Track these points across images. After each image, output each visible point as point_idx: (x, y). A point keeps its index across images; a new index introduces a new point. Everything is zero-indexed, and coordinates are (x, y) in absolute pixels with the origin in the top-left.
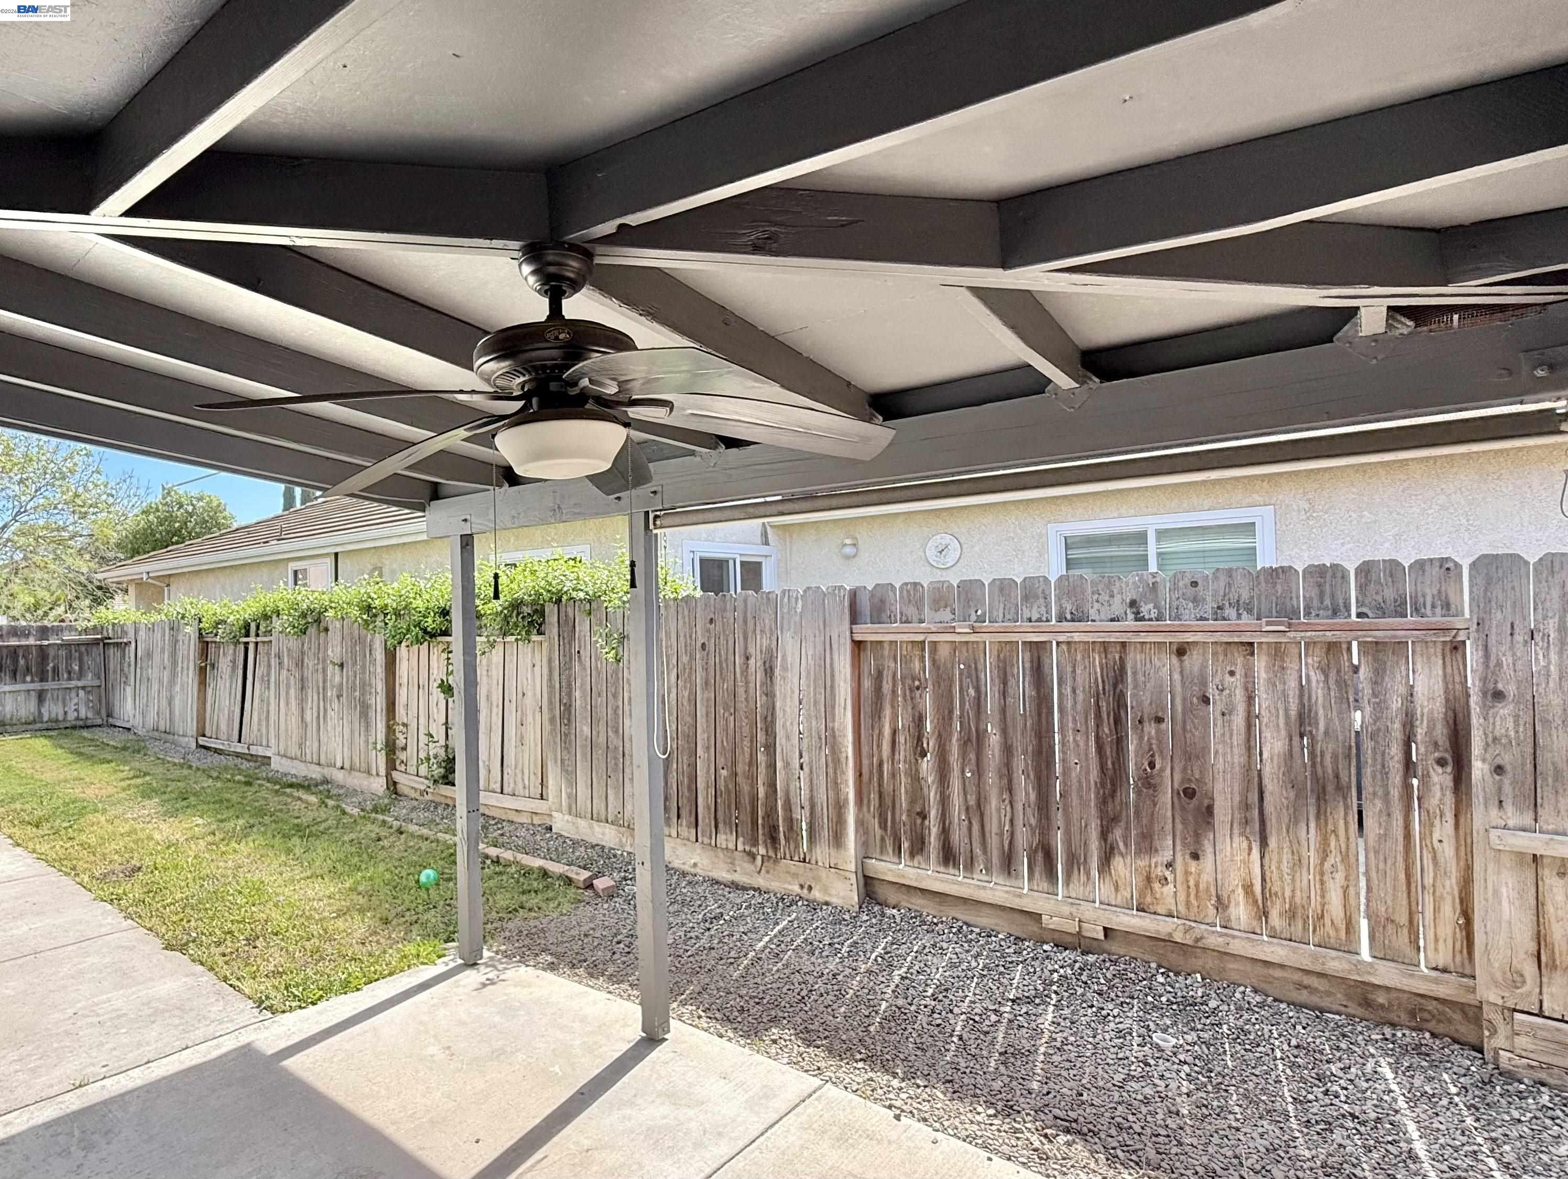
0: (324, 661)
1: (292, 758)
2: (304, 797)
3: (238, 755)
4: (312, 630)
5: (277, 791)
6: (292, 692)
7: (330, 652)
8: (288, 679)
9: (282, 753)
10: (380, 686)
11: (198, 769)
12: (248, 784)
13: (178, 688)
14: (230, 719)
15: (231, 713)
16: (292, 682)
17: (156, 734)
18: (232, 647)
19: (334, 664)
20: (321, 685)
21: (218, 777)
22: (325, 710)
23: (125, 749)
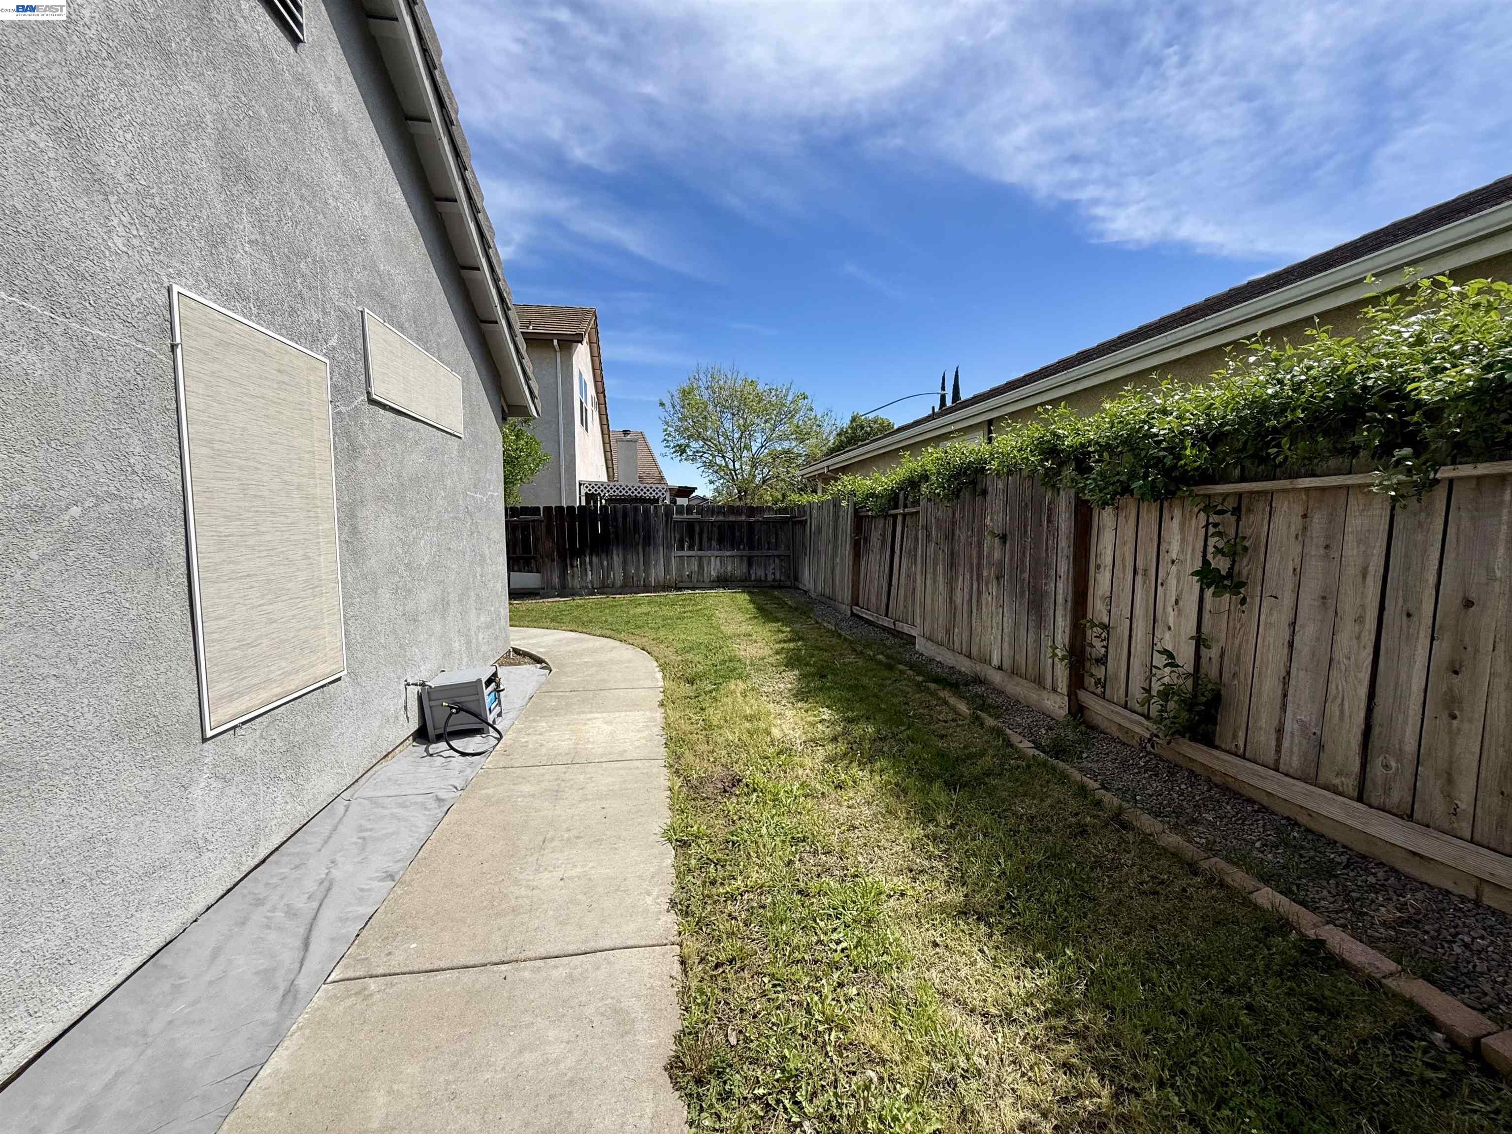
0: (980, 532)
1: (937, 643)
2: (952, 701)
3: (885, 629)
4: (966, 494)
5: (919, 685)
6: (940, 568)
7: (988, 521)
8: (936, 554)
9: (927, 634)
10: (1064, 567)
11: (845, 639)
12: (890, 668)
13: (838, 560)
14: (879, 594)
15: (880, 587)
16: (941, 557)
17: (823, 599)
18: (882, 521)
19: (994, 535)
20: (975, 562)
21: (861, 653)
22: (979, 592)
23: (796, 609)
